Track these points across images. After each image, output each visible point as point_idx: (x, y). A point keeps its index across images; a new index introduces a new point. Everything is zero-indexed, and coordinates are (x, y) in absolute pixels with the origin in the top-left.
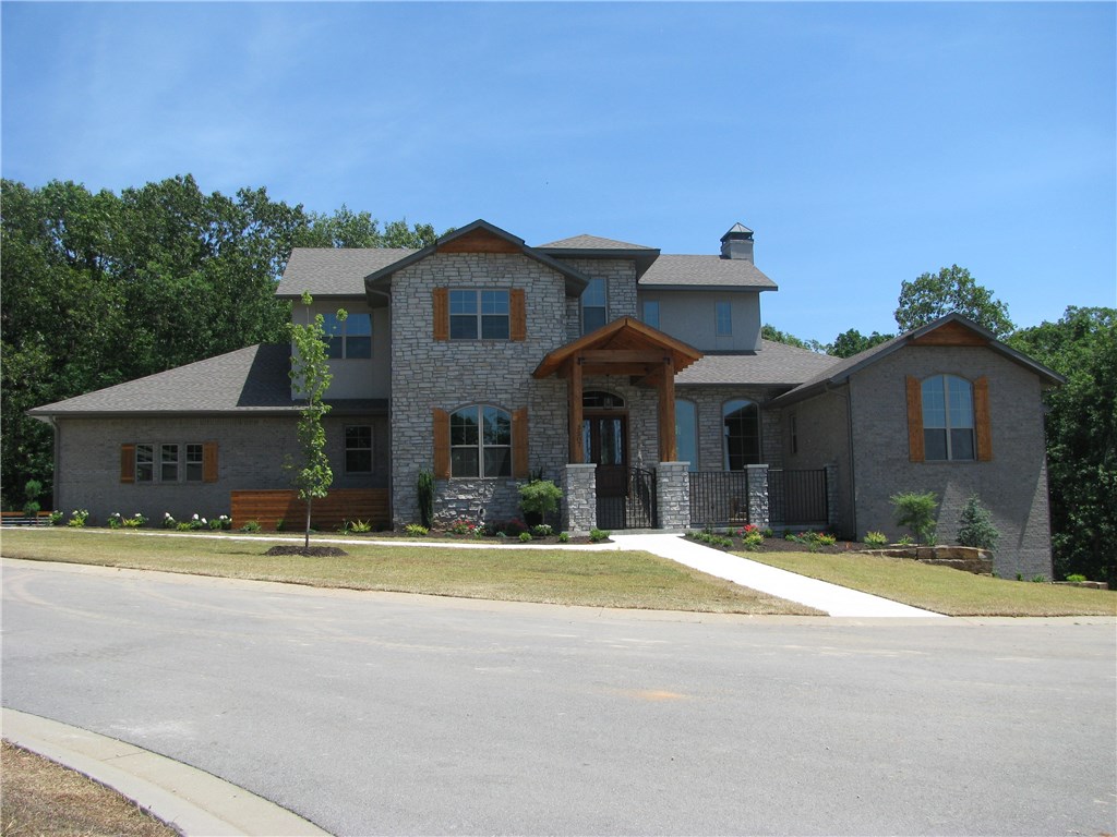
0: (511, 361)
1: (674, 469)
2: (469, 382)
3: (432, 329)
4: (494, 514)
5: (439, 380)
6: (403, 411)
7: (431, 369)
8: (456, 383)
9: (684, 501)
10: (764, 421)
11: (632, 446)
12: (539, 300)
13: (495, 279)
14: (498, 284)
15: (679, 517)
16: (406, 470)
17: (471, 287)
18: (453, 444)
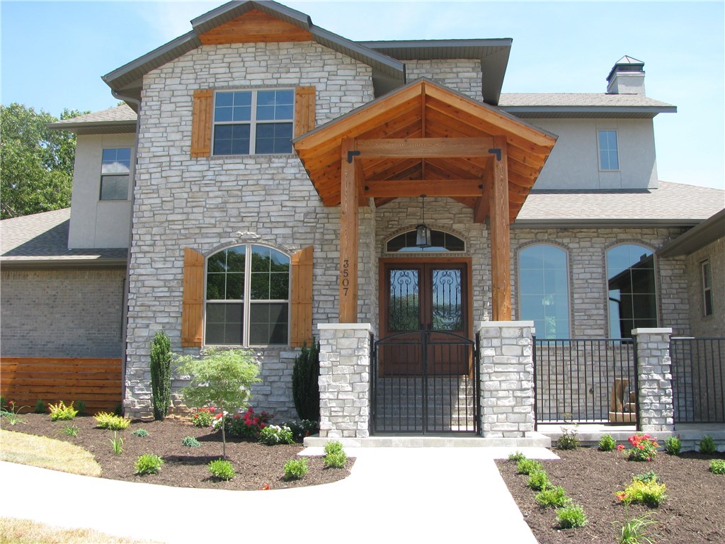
0: (293, 183)
1: (505, 333)
2: (235, 212)
3: (189, 143)
4: (261, 398)
5: (195, 210)
6: (145, 253)
7: (185, 196)
8: (217, 214)
9: (522, 390)
10: (663, 273)
11: (476, 305)
12: (334, 100)
13: (278, 75)
14: (281, 81)
15: (512, 416)
16: (145, 333)
17: (244, 87)
18: (208, 299)
